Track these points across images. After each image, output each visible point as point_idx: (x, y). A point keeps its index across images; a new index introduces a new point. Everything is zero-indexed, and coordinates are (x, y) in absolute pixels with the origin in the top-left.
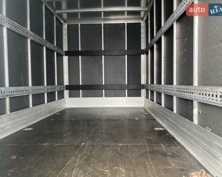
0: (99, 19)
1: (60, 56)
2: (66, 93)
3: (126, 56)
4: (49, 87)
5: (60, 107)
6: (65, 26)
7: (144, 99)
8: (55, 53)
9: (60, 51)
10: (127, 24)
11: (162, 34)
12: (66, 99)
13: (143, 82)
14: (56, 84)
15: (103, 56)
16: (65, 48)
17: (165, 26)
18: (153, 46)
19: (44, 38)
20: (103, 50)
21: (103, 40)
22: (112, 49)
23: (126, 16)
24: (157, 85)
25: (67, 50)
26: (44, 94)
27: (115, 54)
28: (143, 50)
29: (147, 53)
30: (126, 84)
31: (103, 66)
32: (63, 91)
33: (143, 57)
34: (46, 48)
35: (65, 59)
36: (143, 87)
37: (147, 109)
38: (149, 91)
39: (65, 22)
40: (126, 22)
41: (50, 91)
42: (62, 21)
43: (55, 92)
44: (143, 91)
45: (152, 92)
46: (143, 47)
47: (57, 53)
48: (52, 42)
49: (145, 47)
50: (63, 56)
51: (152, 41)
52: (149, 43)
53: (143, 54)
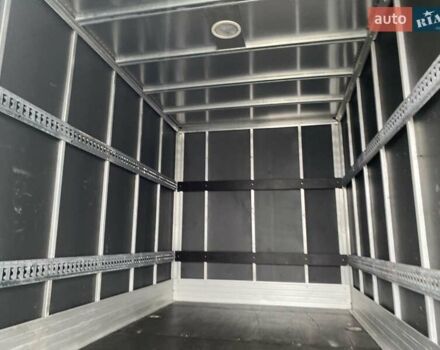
0: (244, 122)
1: (167, 191)
2: (176, 267)
3: (302, 191)
4: (141, 255)
5: (163, 298)
6: (181, 137)
8: (159, 186)
9: (168, 183)
10: (303, 128)
11: (380, 147)
12: (175, 283)
13: (344, 248)
14: (156, 249)
15: (253, 192)
16: (179, 177)
17: (385, 129)
18: (362, 171)
19: (138, 159)
21: (252, 160)
22: (271, 176)
23: (299, 113)
24: (378, 261)
25: (182, 180)
26: (128, 271)
27: (276, 187)
28: (338, 179)
29: (349, 186)
30: (306, 252)
31: (253, 211)
32: (170, 263)
33: (341, 194)
34: (141, 177)
35: (178, 197)
36: (345, 260)
39: (180, 128)
40: (299, 125)
41: (141, 264)
42: (175, 128)
43: (153, 266)
45: (368, 276)
46: (339, 172)
47: (162, 187)
48: (153, 166)
49: (344, 174)
50: (173, 191)
51: (359, 160)
52: (352, 163)
53: (341, 187)
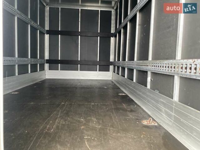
1: (42, 34)
2: (47, 66)
3: (99, 37)
4: (33, 60)
5: (42, 77)
6: (47, 9)
7: (112, 73)
8: (38, 31)
9: (42, 30)
11: (128, 21)
12: (46, 72)
13: (112, 59)
14: (38, 58)
15: (79, 36)
16: (47, 28)
17: (130, 15)
18: (121, 30)
19: (29, 17)
20: (79, 31)
21: (80, 23)
24: (122, 62)
26: (28, 65)
27: (89, 35)
28: (112, 33)
29: (116, 37)
30: (98, 60)
31: (79, 44)
32: (44, 64)
33: (112, 39)
34: (31, 26)
35: (47, 37)
36: (112, 63)
37: (113, 81)
38: (116, 67)
40: (99, 9)
41: (33, 63)
42: (44, 4)
43: (37, 64)
44: (111, 67)
45: (118, 67)
46: (113, 31)
47: (40, 31)
48: (36, 21)
49: (114, 32)
50: (44, 34)
51: (120, 26)
52: (118, 27)
53: (113, 37)
